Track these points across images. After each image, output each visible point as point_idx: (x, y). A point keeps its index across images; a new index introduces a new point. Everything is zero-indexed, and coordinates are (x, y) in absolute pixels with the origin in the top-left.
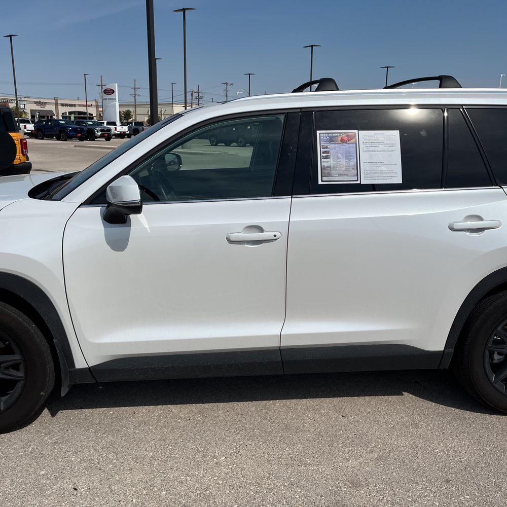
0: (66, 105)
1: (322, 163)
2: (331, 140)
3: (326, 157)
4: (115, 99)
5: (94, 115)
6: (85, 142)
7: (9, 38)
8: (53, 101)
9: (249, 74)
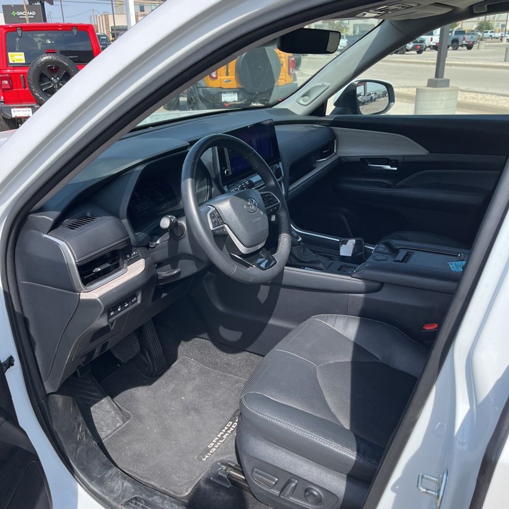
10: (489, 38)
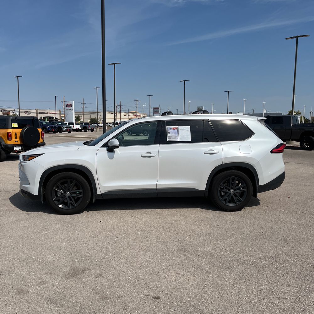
0: (42, 113)
1: (168, 135)
2: (171, 129)
3: (169, 134)
4: (72, 110)
5: (59, 118)
6: (56, 134)
7: (17, 78)
8: (35, 111)
9: (150, 96)
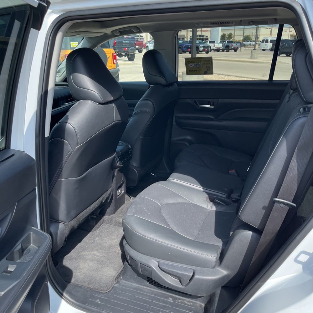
10: (249, 45)
